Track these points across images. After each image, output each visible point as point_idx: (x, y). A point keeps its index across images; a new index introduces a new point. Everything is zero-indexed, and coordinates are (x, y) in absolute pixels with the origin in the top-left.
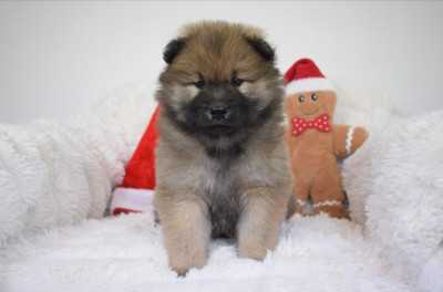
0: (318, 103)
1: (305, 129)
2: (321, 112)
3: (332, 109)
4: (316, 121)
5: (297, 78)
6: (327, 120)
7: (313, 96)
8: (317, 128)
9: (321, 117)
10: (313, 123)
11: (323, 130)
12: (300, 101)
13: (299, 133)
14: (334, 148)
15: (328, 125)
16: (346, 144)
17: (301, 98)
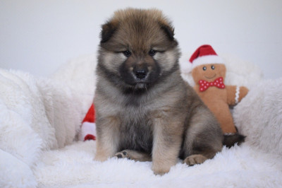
0: (215, 71)
1: (208, 87)
2: (218, 76)
3: (224, 75)
4: (215, 81)
5: (201, 56)
6: (222, 81)
7: (212, 67)
8: (216, 86)
9: (218, 79)
10: (213, 83)
11: (220, 87)
12: (204, 69)
13: (204, 90)
14: (228, 100)
15: (223, 84)
16: (235, 96)
17: (204, 68)
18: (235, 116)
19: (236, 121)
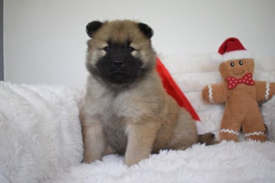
0: (243, 67)
1: (236, 84)
2: (247, 72)
3: (253, 70)
4: (244, 78)
5: (228, 51)
6: (251, 77)
7: (240, 62)
8: (245, 83)
9: (247, 75)
10: (242, 79)
11: (249, 84)
12: (232, 66)
13: (233, 87)
14: (257, 97)
15: (252, 81)
16: (265, 94)
17: (232, 64)
18: (264, 114)
19: (266, 119)
